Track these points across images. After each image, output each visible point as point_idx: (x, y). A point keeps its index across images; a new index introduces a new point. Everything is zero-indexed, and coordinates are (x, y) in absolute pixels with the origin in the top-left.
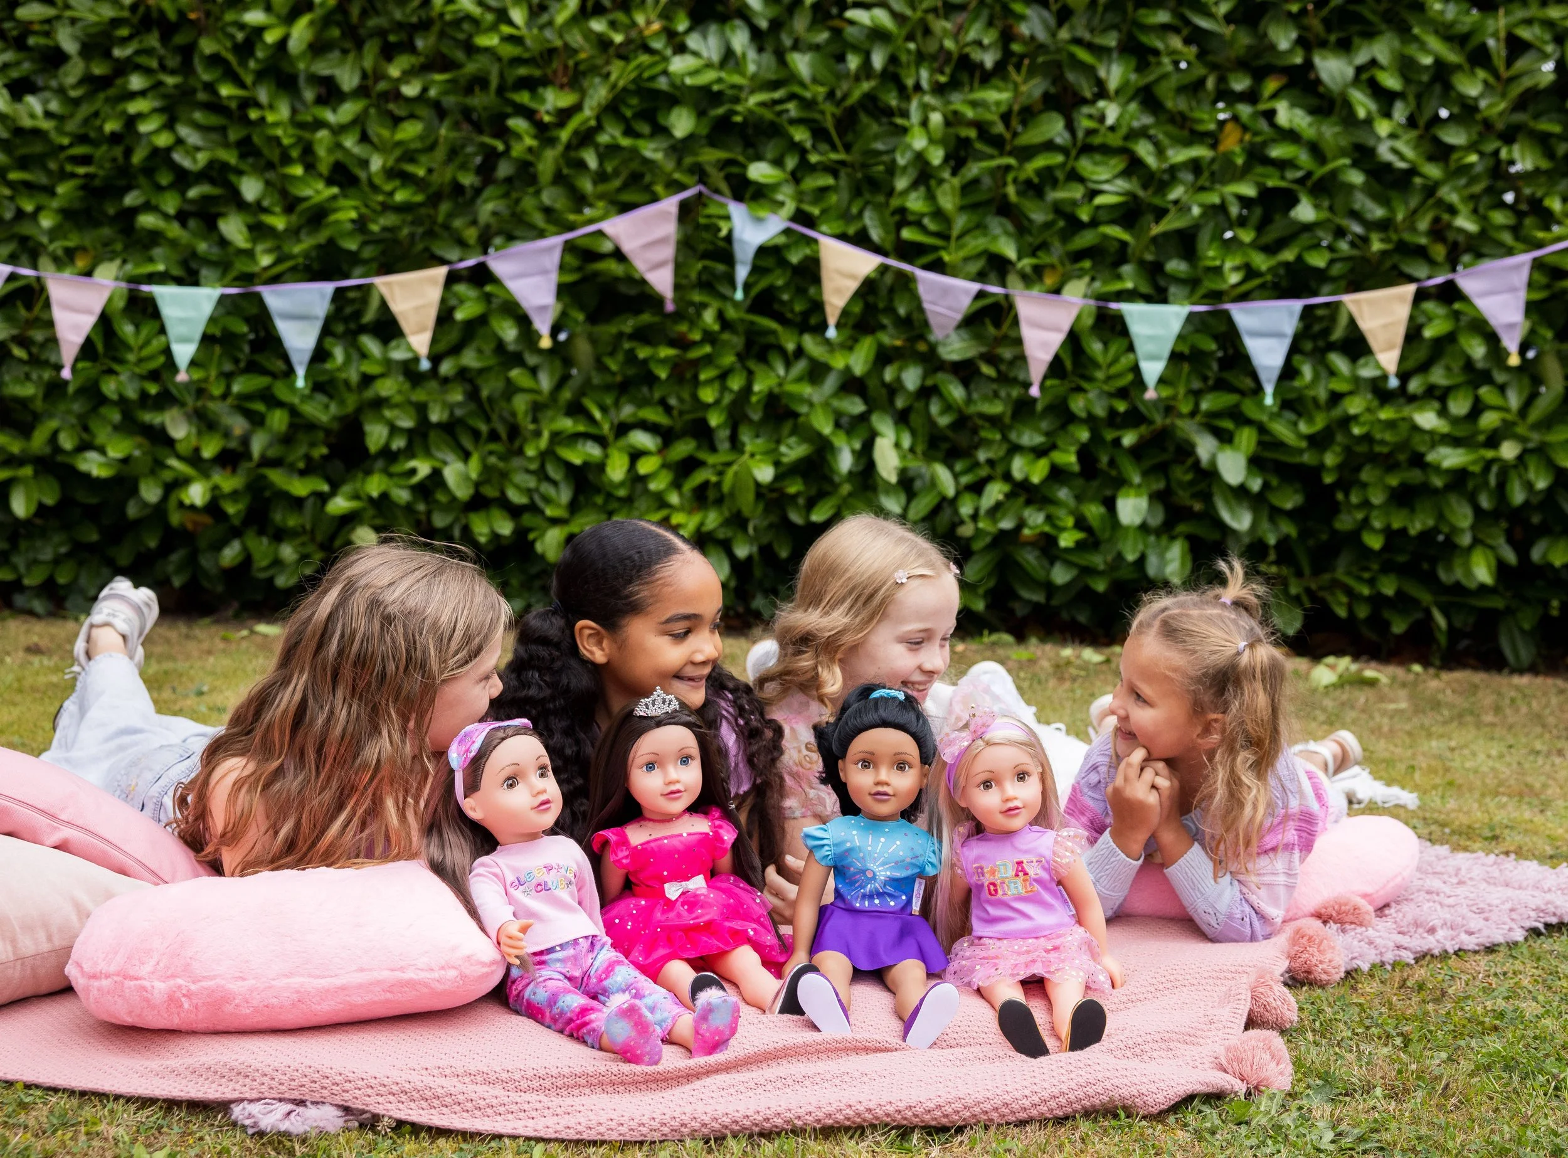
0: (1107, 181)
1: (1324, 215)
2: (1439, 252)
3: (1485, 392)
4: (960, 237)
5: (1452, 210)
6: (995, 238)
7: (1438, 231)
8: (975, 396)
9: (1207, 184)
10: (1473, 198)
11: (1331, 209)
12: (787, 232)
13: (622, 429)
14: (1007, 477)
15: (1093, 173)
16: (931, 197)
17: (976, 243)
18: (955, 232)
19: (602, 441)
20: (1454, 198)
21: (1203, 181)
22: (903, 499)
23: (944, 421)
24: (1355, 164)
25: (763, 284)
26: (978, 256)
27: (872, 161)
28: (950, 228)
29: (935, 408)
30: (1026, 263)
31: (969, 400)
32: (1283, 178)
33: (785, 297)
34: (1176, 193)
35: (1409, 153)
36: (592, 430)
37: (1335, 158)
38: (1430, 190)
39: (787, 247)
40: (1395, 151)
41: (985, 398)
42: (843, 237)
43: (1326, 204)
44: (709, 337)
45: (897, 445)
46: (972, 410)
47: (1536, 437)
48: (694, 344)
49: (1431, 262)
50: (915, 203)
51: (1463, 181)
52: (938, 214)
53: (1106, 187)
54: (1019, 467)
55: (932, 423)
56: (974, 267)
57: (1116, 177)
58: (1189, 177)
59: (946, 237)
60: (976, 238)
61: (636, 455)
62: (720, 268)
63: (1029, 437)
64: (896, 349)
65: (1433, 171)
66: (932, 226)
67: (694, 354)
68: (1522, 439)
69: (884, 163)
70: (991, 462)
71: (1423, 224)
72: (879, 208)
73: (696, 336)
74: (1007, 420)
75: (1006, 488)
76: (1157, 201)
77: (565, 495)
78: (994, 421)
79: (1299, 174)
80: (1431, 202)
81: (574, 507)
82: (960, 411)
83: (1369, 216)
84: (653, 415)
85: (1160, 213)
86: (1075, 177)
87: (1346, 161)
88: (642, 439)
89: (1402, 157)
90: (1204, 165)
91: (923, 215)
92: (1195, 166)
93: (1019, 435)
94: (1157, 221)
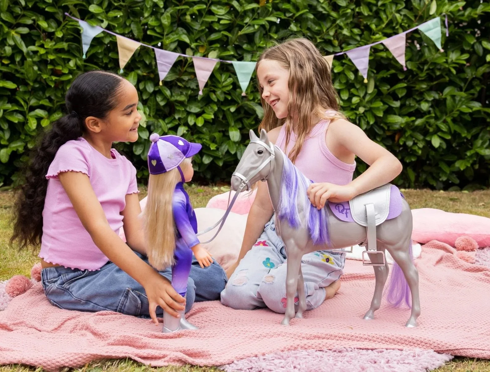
0: (223, 15)
1: (299, 29)
2: (336, 43)
3: (352, 90)
4: (167, 35)
5: (341, 28)
6: (180, 36)
7: (336, 36)
8: (173, 94)
9: (257, 17)
10: (347, 24)
11: (300, 27)
12: (103, 32)
13: (32, 109)
14: (186, 124)
15: (218, 12)
16: (158, 20)
17: (174, 37)
18: (165, 33)
19: (23, 113)
20: (342, 24)
21: (256, 16)
22: (148, 133)
23: (162, 104)
24: (310, 12)
25: (93, 51)
26: (175, 41)
27: (134, 6)
28: (164, 31)
29: (159, 99)
30: (193, 45)
31: (172, 95)
32: (285, 15)
33: (100, 57)
34: (247, 20)
35: (327, 8)
36: (21, 109)
37: (302, 9)
38: (334, 21)
39: (102, 38)
40: (323, 8)
41: (178, 95)
42: (123, 35)
43: (299, 25)
44: (71, 72)
45: (145, 113)
46: (173, 99)
47: (369, 106)
48: (64, 74)
49: (333, 46)
50: (152, 22)
51: (344, 19)
52: (161, 26)
53: (223, 17)
54: (191, 121)
55: (158, 104)
56: (173, 46)
57: (226, 14)
58: (251, 15)
59: (163, 35)
60: (173, 35)
61: (39, 119)
62: (74, 45)
63: (195, 109)
64: (144, 76)
65: (334, 14)
66: (158, 30)
67: (64, 78)
68: (365, 107)
69: (139, 6)
70: (179, 119)
71: (332, 33)
72: (136, 23)
73: (66, 71)
74: (186, 103)
75: (186, 128)
76: (241, 23)
77: (7, 136)
78: (182, 103)
79: (291, 15)
80: (334, 25)
81: (10, 140)
82: (168, 100)
83: (313, 30)
84: (45, 102)
85: (241, 27)
86: (211, 13)
87: (307, 10)
88: (40, 112)
89: (325, 10)
90: (255, 10)
91: (155, 26)
92: (253, 10)
93: (190, 109)
94: (240, 30)
